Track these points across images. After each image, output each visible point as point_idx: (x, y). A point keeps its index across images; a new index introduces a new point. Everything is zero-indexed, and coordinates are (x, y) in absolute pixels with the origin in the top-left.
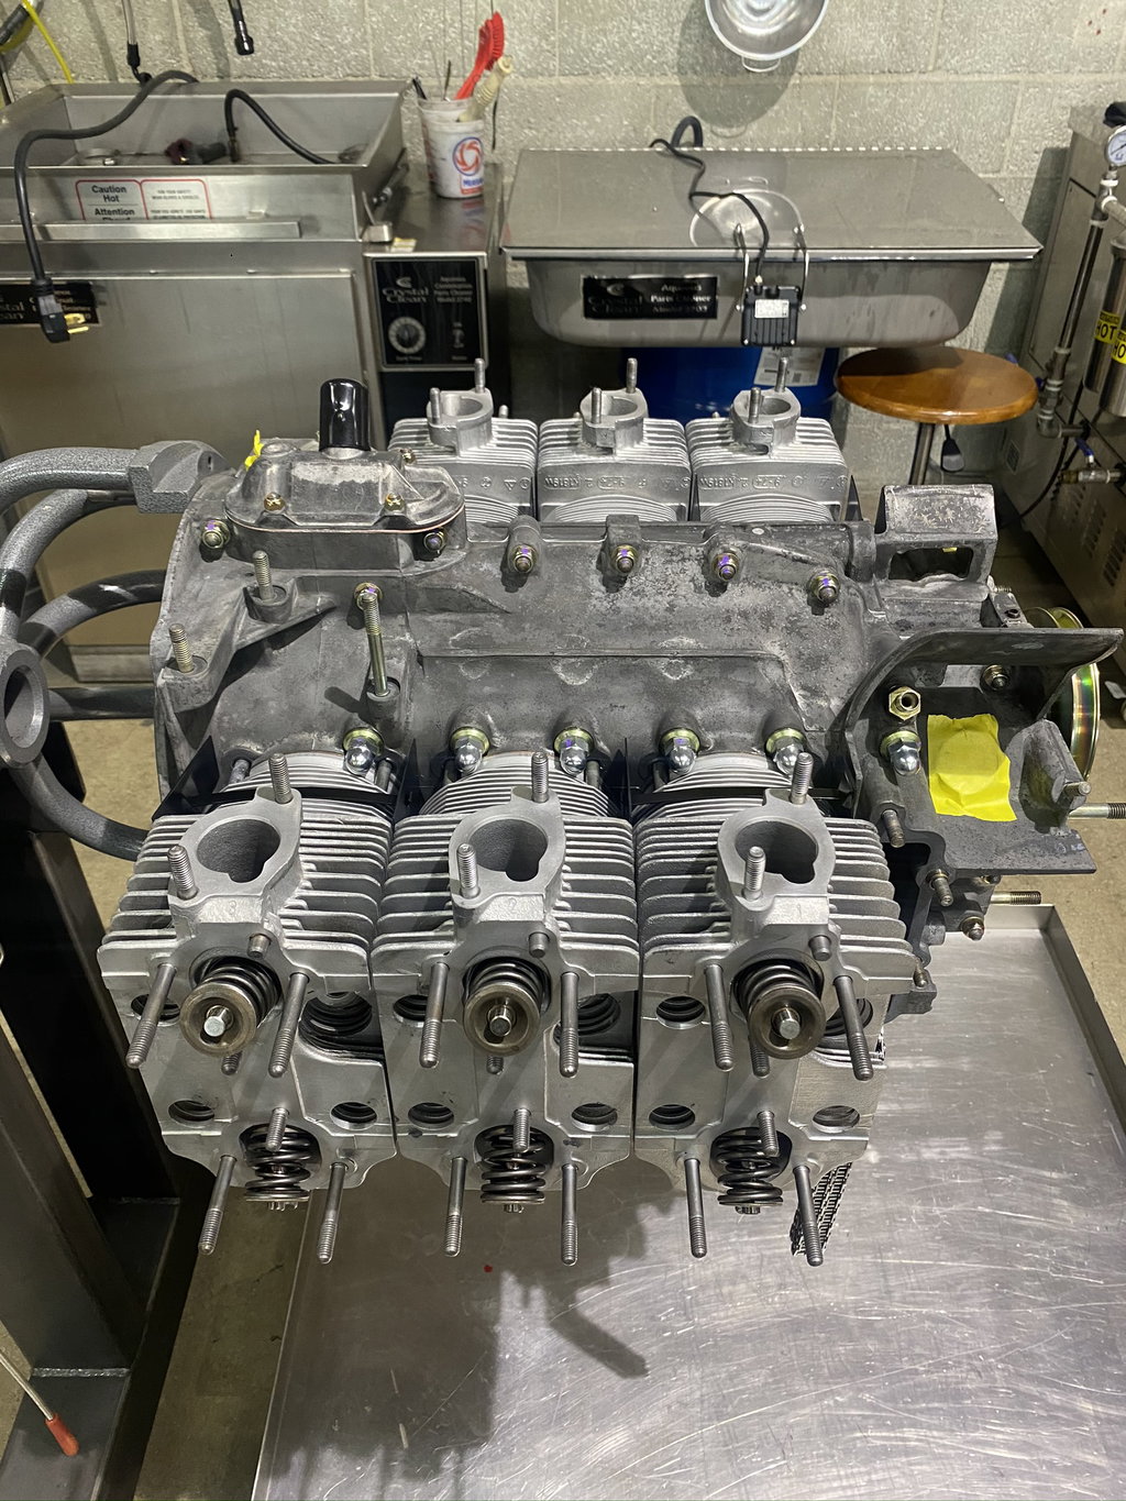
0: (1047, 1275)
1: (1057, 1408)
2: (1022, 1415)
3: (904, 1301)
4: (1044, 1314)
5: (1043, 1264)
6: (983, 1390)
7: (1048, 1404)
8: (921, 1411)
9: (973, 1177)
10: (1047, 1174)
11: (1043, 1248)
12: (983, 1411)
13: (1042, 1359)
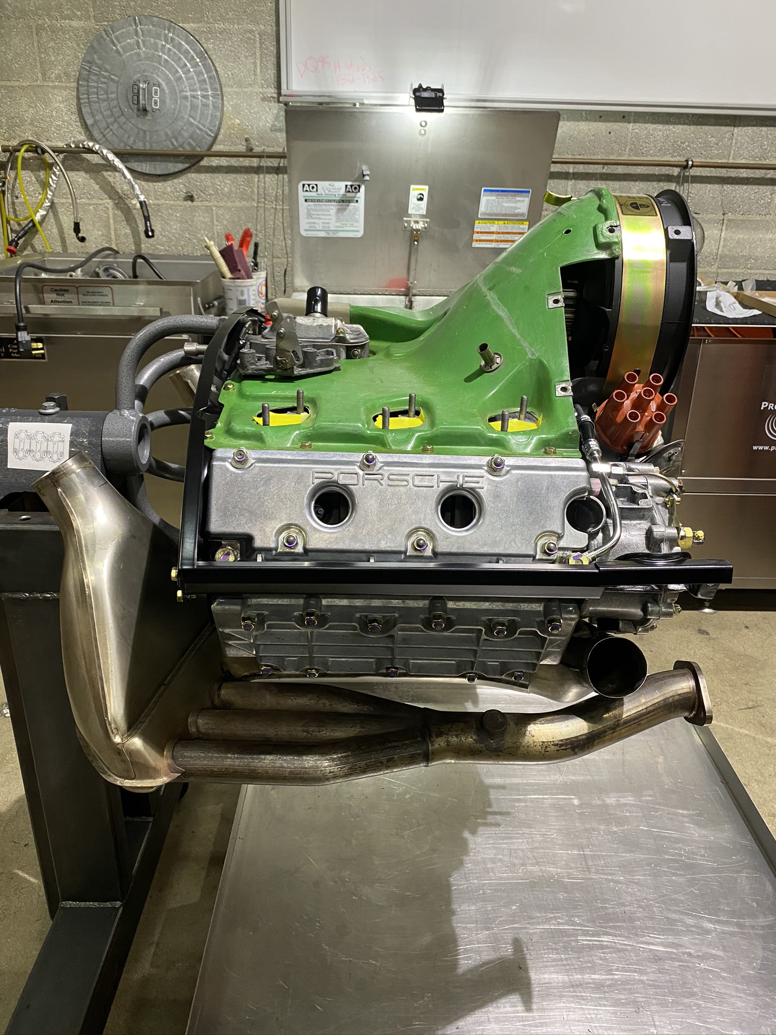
0: (683, 861)
1: (691, 926)
2: (671, 930)
3: (597, 872)
4: (681, 880)
5: (681, 855)
6: (646, 917)
7: (687, 925)
8: (611, 927)
9: (637, 812)
10: (681, 811)
11: (679, 847)
12: (647, 928)
13: (682, 902)
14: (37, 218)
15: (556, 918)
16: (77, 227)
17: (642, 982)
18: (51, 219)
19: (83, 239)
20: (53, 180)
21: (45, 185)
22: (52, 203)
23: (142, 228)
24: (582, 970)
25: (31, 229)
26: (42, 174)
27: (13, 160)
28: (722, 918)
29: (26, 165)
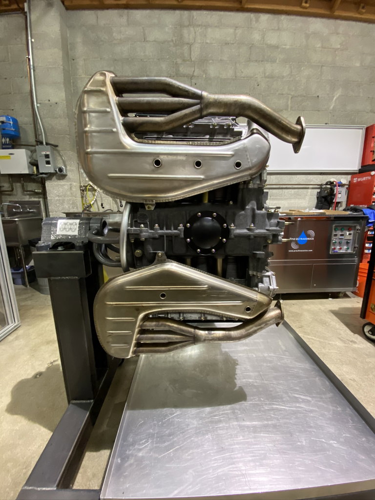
14: (92, 203)
15: (254, 399)
16: (102, 205)
17: (291, 423)
18: (95, 204)
19: (103, 208)
20: (96, 194)
21: (94, 195)
22: (96, 199)
23: (119, 204)
24: (267, 420)
25: (90, 206)
26: (94, 192)
27: (86, 189)
28: (314, 395)
29: (89, 190)
